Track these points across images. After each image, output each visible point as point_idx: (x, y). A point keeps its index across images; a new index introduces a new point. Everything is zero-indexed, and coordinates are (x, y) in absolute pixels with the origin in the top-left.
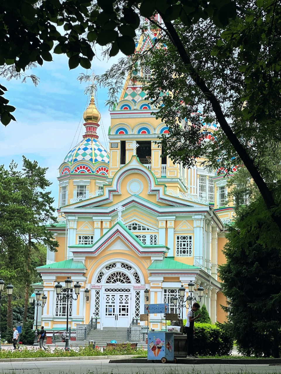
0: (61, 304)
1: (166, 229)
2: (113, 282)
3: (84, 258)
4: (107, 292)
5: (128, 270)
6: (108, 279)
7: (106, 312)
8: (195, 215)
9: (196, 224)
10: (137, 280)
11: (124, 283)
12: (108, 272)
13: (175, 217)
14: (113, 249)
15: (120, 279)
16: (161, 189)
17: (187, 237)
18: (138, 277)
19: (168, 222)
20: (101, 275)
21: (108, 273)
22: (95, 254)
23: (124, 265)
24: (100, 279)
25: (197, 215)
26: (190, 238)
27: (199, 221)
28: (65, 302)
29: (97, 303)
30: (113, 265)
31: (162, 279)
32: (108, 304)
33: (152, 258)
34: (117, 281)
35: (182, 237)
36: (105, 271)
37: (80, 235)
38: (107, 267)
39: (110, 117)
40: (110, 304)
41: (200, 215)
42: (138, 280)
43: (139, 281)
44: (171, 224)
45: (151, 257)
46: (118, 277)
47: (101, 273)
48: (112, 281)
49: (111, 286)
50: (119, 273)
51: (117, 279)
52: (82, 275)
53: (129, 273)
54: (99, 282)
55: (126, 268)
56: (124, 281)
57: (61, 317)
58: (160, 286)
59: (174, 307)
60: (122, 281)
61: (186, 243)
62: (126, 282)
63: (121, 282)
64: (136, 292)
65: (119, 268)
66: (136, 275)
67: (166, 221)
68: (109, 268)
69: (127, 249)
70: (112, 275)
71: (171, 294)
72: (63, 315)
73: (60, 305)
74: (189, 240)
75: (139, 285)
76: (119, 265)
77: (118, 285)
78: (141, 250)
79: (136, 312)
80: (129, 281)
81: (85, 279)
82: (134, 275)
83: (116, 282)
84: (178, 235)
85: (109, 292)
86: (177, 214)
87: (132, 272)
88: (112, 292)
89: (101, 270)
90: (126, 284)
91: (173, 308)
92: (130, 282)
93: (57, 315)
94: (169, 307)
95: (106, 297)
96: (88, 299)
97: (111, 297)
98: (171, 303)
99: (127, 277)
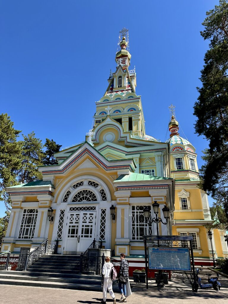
0: (26, 225)
2: (79, 201)
3: (53, 177)
4: (71, 211)
5: (95, 187)
6: (75, 198)
7: (69, 234)
9: (157, 159)
12: (75, 191)
13: (139, 155)
15: (86, 197)
16: (128, 135)
18: (105, 194)
19: (134, 159)
20: (68, 193)
22: (63, 172)
23: (91, 183)
24: (66, 198)
25: (157, 152)
26: (153, 171)
27: (160, 157)
29: (61, 224)
30: (81, 183)
31: (129, 193)
32: (71, 225)
36: (72, 189)
38: (74, 186)
41: (160, 152)
42: (104, 198)
43: (106, 198)
44: (137, 161)
45: (117, 171)
49: (79, 204)
50: (85, 191)
51: (83, 197)
53: (96, 191)
55: (92, 186)
56: (90, 199)
58: (127, 201)
60: (88, 198)
64: (102, 210)
68: (77, 186)
70: (79, 193)
71: (140, 211)
72: (25, 238)
75: (105, 202)
76: (86, 183)
78: (108, 164)
79: (101, 233)
82: (100, 192)
83: (82, 200)
84: (142, 169)
85: (73, 211)
86: (141, 153)
87: (98, 189)
88: (77, 211)
90: (91, 202)
91: (143, 228)
93: (20, 237)
94: (139, 227)
95: (70, 217)
96: (52, 219)
97: (75, 217)
98: (141, 222)
99: (94, 194)
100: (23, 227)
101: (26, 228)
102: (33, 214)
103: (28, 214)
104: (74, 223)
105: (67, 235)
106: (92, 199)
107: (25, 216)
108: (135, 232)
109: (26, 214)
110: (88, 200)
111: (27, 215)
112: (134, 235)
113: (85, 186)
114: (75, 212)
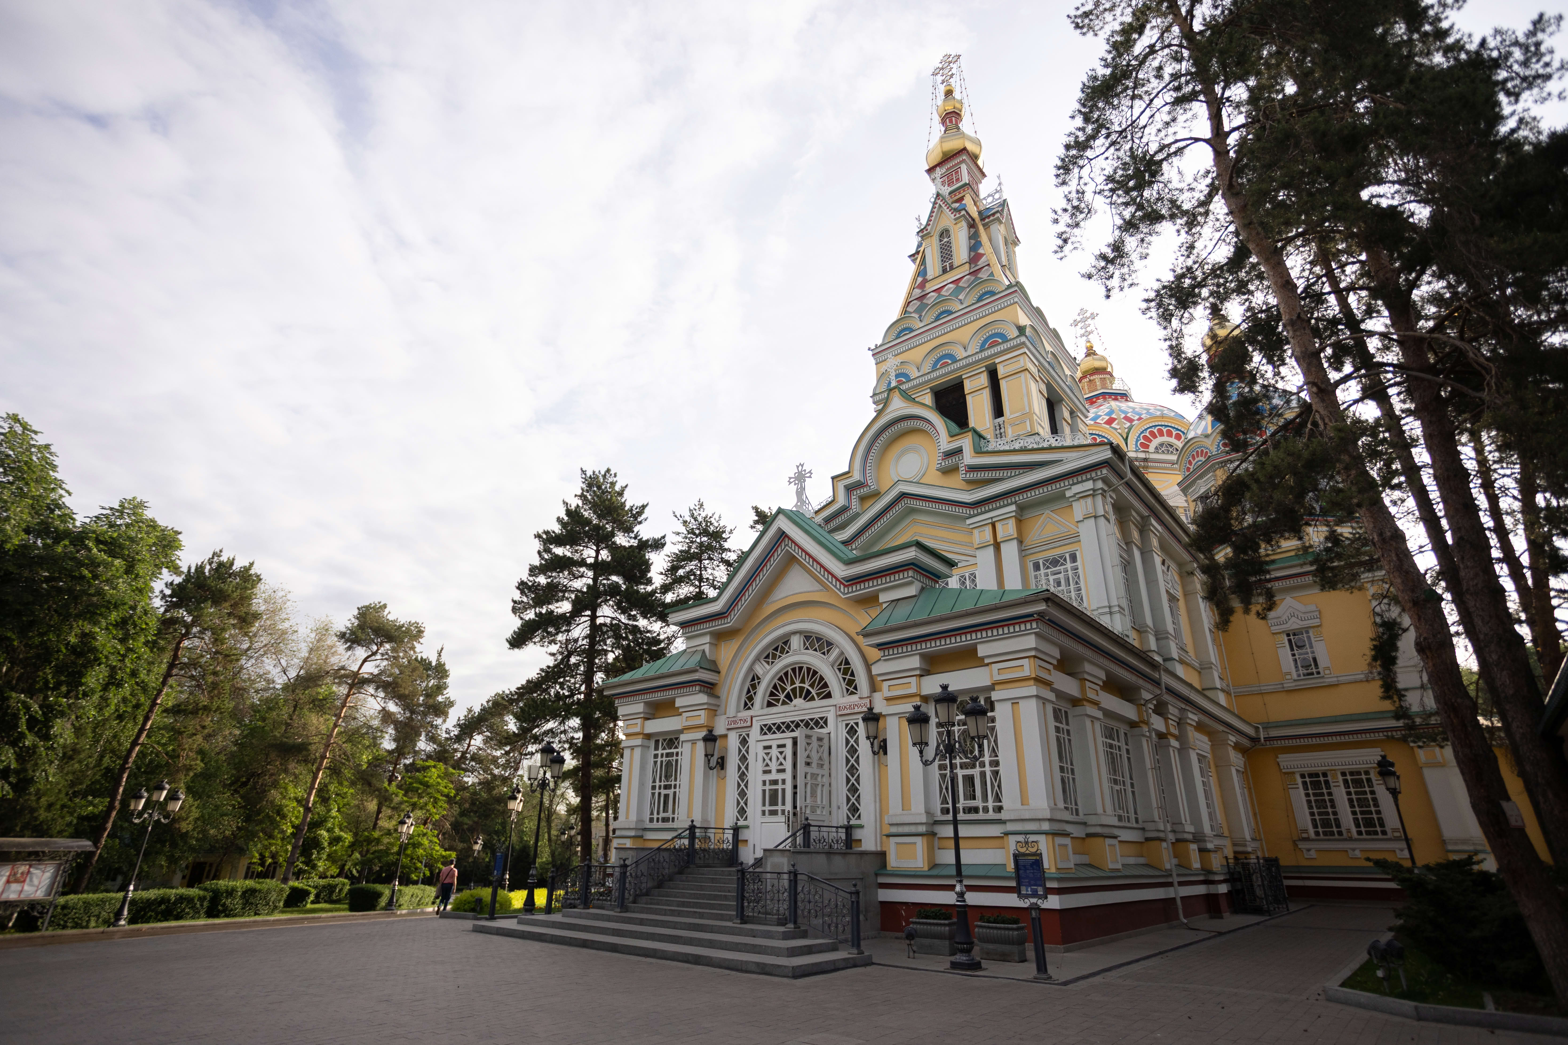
0: (661, 784)
1: (997, 546)
2: (784, 703)
3: (707, 639)
4: (765, 737)
5: (823, 653)
6: (771, 694)
7: (764, 805)
8: (1074, 484)
9: (1080, 509)
10: (850, 683)
11: (813, 699)
13: (1013, 508)
14: (783, 595)
15: (802, 689)
16: (965, 442)
17: (1061, 557)
18: (852, 674)
19: (999, 526)
20: (755, 681)
21: (768, 673)
22: (730, 620)
23: (811, 642)
24: (750, 699)
25: (1078, 483)
26: (1074, 558)
27: (1089, 500)
28: (671, 778)
29: (742, 776)
30: (784, 647)
31: (915, 662)
33: (883, 598)
34: (796, 698)
35: (1047, 561)
36: (762, 669)
38: (767, 657)
39: (874, 362)
40: (774, 776)
41: (1087, 480)
42: (851, 686)
43: (856, 688)
44: (1007, 529)
45: (878, 593)
46: (798, 685)
47: (753, 679)
48: (782, 697)
49: (781, 714)
50: (797, 669)
51: (794, 691)
52: (698, 688)
53: (826, 665)
54: (749, 708)
55: (816, 650)
56: (814, 692)
57: (661, 825)
58: (913, 690)
59: (976, 770)
60: (808, 692)
61: (1061, 576)
63: (805, 699)
64: (847, 725)
65: (798, 655)
66: (845, 668)
67: (993, 526)
68: (774, 656)
69: (817, 586)
70: (780, 679)
73: (659, 788)
74: (1069, 565)
75: (854, 698)
76: (798, 643)
77: (800, 710)
78: (843, 572)
79: (848, 800)
80: (828, 690)
82: (839, 670)
83: (791, 700)
84: (1034, 558)
85: (770, 736)
86: (1021, 498)
87: (832, 661)
88: (779, 735)
89: (751, 669)
90: (818, 703)
92: (829, 696)
93: (652, 820)
94: (959, 771)
95: (761, 753)
96: (722, 764)
97: (774, 752)
99: (822, 679)
100: (657, 791)
101: (663, 792)
102: (675, 751)
103: (665, 752)
104: (774, 771)
105: (759, 808)
106: (818, 694)
107: (659, 759)
109: (660, 752)
110: (808, 697)
111: (662, 756)
112: (946, 801)
113: (796, 653)
114: (774, 739)
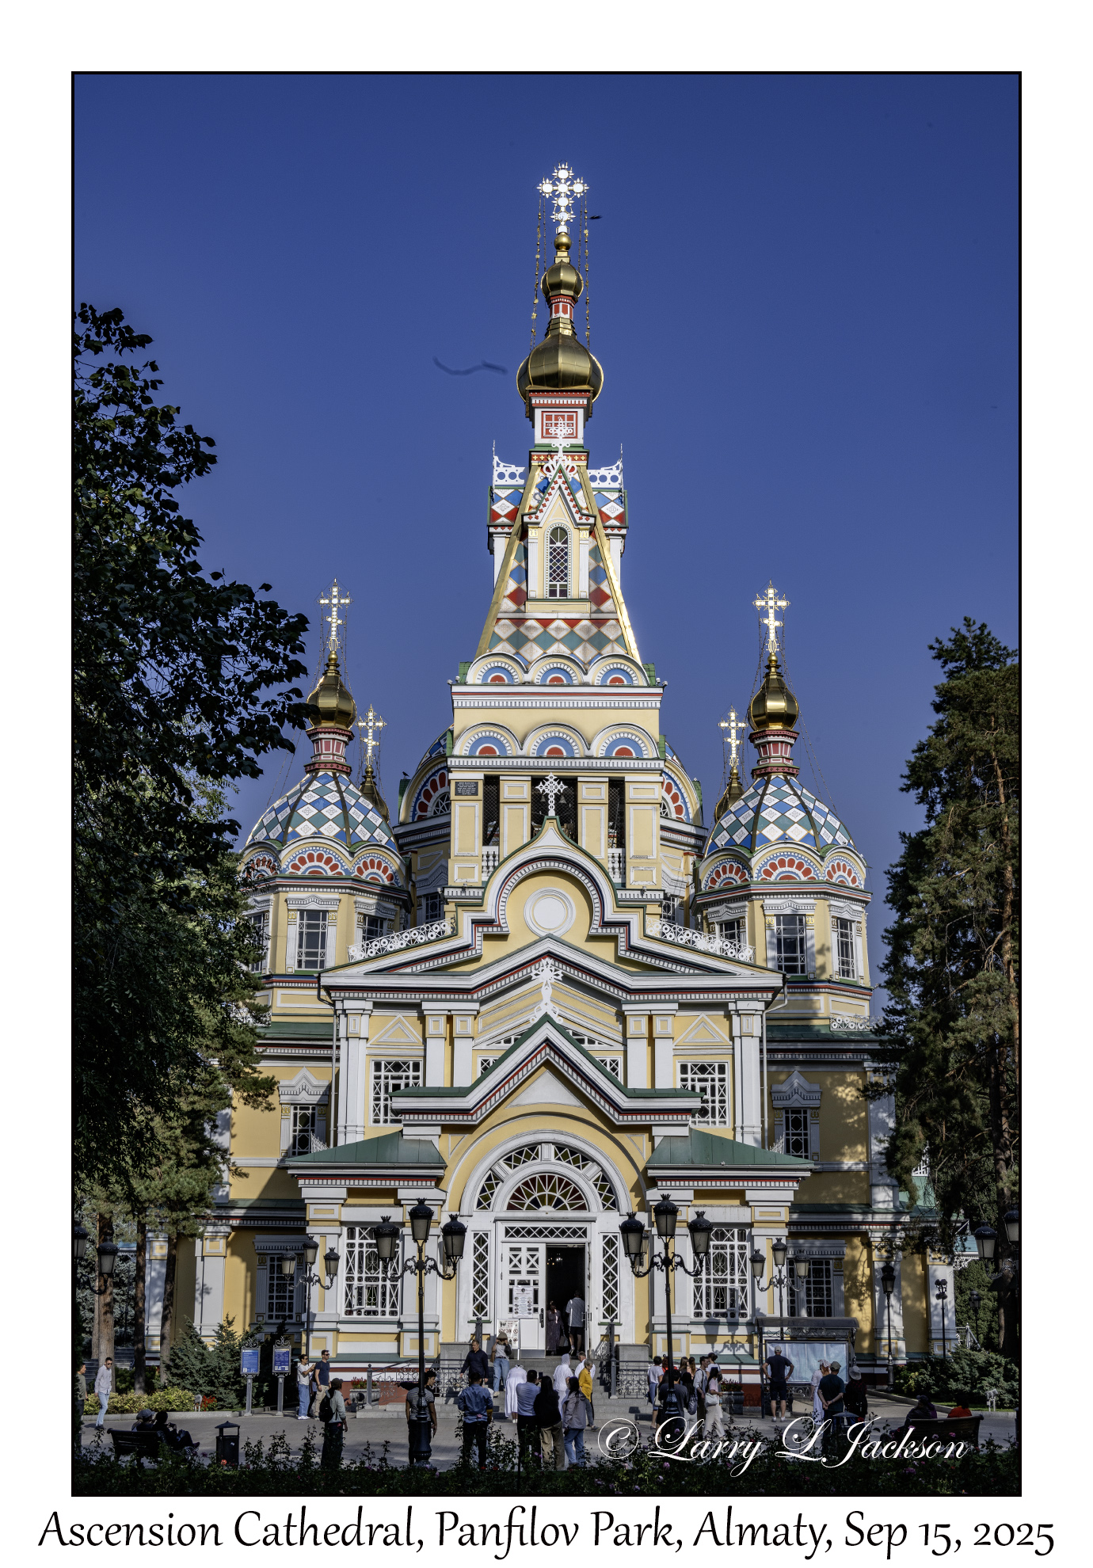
0: (364, 1275)
1: (651, 1041)
2: (529, 1208)
4: (512, 1239)
5: (578, 1167)
6: (514, 1197)
8: (739, 999)
9: (741, 1025)
10: (607, 1199)
11: (564, 1208)
12: (513, 1175)
14: (527, 1102)
15: (551, 1198)
16: (634, 918)
17: (710, 1066)
18: (611, 1190)
19: (656, 1021)
20: (492, 1181)
21: (513, 1178)
22: (474, 1118)
23: (565, 1152)
24: (486, 1198)
27: (750, 1018)
28: (375, 1270)
29: (481, 1274)
30: (529, 1152)
31: (690, 1195)
32: (516, 1278)
33: (656, 1131)
34: (544, 1204)
36: (503, 1170)
37: (378, 1059)
38: (509, 1159)
40: (524, 1276)
41: (752, 999)
42: (610, 1201)
44: (664, 1026)
45: (651, 1126)
46: (547, 1192)
47: (489, 1179)
48: (528, 1202)
50: (547, 1179)
51: (542, 1198)
52: (431, 1183)
53: (584, 1179)
54: (484, 1208)
55: (569, 1162)
56: (566, 1202)
57: (363, 1317)
59: (728, 1285)
60: (559, 1202)
61: (708, 1084)
62: (571, 1205)
63: (555, 1207)
64: (605, 1237)
65: (547, 1162)
66: (604, 1184)
67: (650, 1018)
68: (518, 1161)
69: (576, 1101)
70: (526, 1184)
71: (717, 1243)
72: (368, 1313)
73: (360, 1279)
74: (717, 1076)
75: (612, 1214)
76: (548, 1152)
77: (547, 1216)
78: (625, 1102)
79: (605, 1301)
80: (582, 1202)
81: (442, 1196)
82: (596, 1185)
83: (539, 1207)
84: (684, 1060)
85: (517, 1239)
86: (684, 997)
87: (589, 1175)
88: (529, 1239)
89: (490, 1169)
90: (570, 1214)
91: (724, 1289)
92: (583, 1207)
93: (350, 1313)
94: (712, 1285)
95: (508, 1254)
97: (524, 1255)
98: (717, 1271)
99: (576, 1190)
100: (356, 1282)
101: (366, 1284)
103: (364, 1241)
104: (524, 1272)
105: (506, 1305)
107: (356, 1249)
108: (701, 1297)
109: (356, 1242)
110: (559, 1205)
111: (361, 1245)
112: (698, 1307)
113: (548, 1162)
114: (524, 1243)
